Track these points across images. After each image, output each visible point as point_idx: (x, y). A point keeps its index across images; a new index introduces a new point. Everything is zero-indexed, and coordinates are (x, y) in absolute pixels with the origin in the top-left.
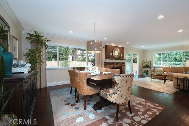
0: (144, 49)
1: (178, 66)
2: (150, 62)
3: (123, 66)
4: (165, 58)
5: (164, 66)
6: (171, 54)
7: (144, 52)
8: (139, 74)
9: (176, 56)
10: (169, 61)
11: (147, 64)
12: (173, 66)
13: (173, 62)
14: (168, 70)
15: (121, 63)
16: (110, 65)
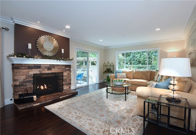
0: (105, 47)
1: (142, 70)
2: (112, 65)
3: (68, 72)
4: (131, 60)
5: (128, 70)
6: (136, 56)
7: (105, 51)
8: (99, 82)
9: (140, 58)
10: (134, 64)
11: (109, 67)
12: (137, 70)
13: (138, 65)
14: (131, 76)
15: (62, 66)
16: (27, 70)
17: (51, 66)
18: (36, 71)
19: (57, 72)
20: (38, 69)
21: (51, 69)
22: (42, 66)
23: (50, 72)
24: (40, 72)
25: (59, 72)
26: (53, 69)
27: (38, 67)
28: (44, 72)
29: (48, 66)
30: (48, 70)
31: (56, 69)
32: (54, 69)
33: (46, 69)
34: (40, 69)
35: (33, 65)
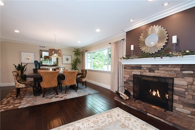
15: (174, 66)
16: (130, 71)
17: (154, 66)
18: (137, 72)
19: (162, 76)
20: (138, 70)
21: (153, 71)
22: (142, 66)
23: (152, 74)
24: (141, 73)
25: (168, 76)
26: (156, 71)
27: (139, 67)
28: (145, 74)
29: (150, 66)
30: (150, 71)
31: (162, 72)
32: (159, 71)
33: (148, 71)
34: (141, 70)
35: (135, 66)
